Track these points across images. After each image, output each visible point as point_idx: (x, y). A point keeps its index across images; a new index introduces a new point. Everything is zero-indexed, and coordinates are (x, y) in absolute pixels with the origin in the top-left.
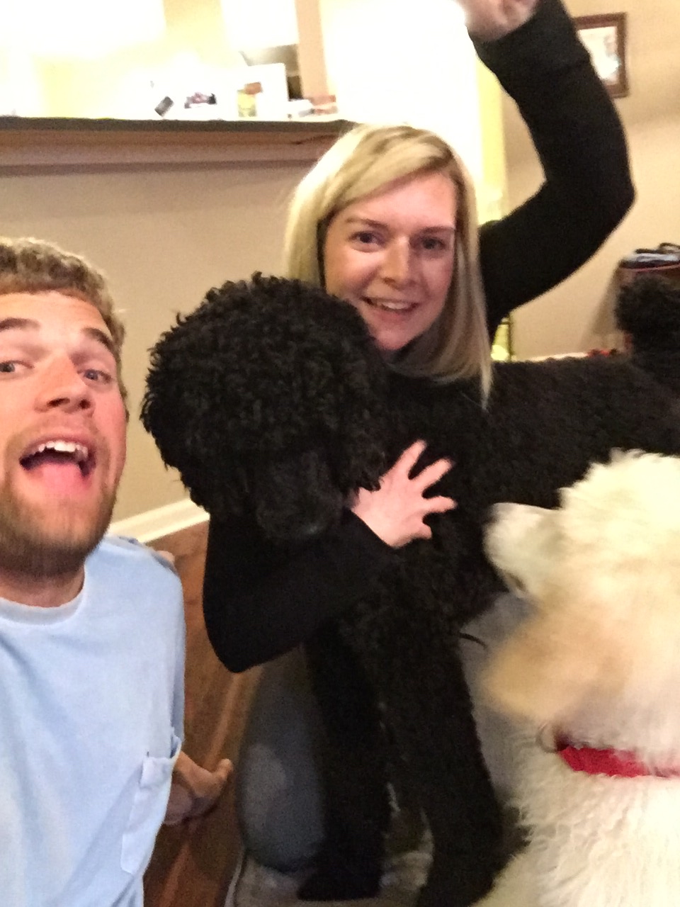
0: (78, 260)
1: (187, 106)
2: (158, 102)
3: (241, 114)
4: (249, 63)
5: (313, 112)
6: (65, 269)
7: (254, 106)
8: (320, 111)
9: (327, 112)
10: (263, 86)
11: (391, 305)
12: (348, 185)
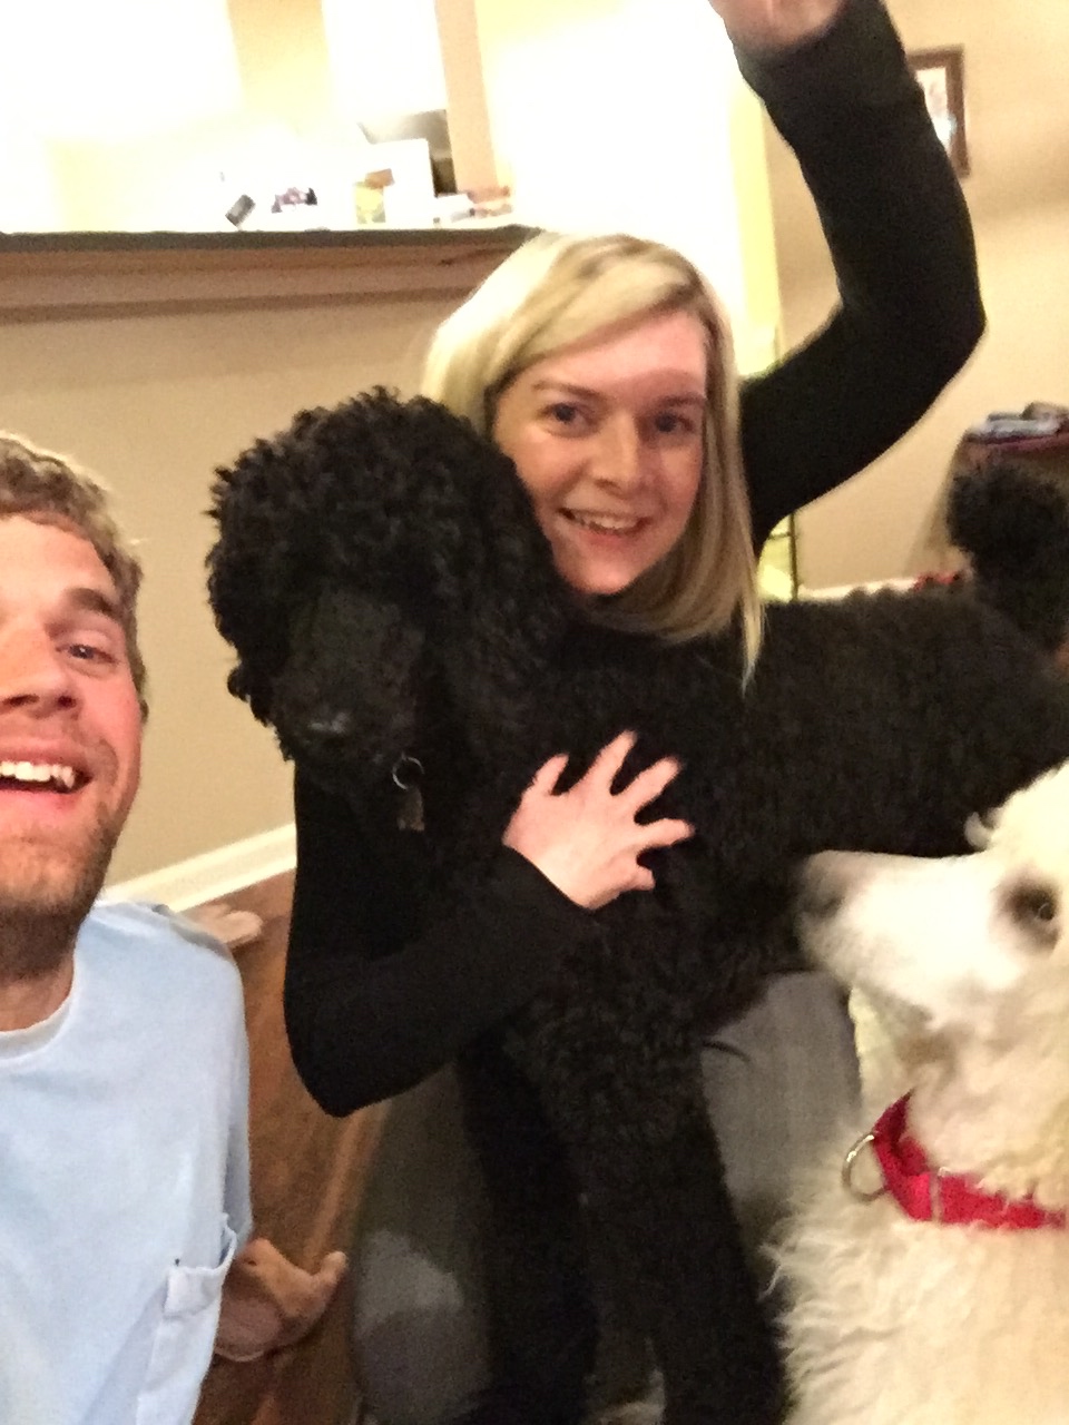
0: (59, 463)
1: (276, 209)
2: (230, 203)
3: (362, 221)
4: (371, 139)
5: (472, 212)
6: (37, 478)
7: (381, 206)
8: (485, 213)
9: (494, 214)
10: (395, 175)
11: (607, 523)
12: (539, 330)
